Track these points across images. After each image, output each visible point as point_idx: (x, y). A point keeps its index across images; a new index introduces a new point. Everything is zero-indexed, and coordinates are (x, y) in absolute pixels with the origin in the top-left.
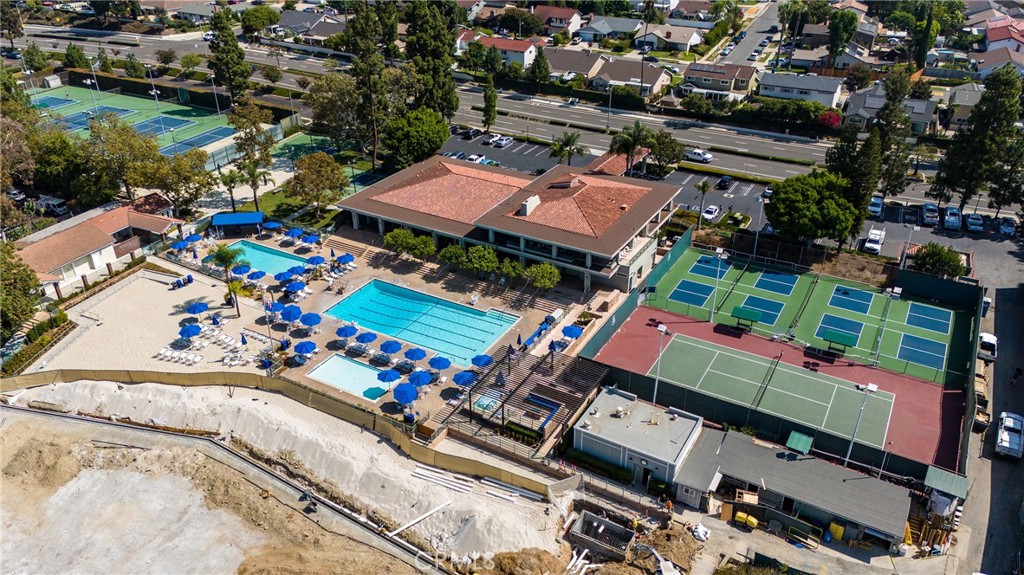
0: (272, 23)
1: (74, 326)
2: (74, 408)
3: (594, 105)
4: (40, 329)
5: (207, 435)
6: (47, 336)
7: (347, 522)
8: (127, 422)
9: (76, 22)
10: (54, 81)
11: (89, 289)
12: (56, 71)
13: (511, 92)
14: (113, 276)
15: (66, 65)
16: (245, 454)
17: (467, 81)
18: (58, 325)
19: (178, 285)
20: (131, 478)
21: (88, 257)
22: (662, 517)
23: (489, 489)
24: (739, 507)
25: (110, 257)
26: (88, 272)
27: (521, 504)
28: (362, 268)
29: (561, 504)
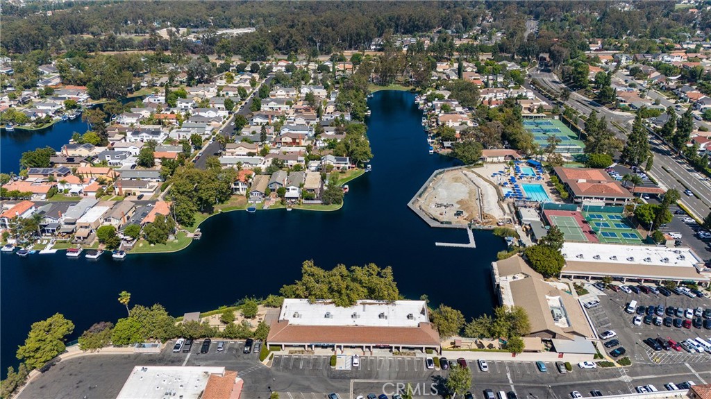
0: (654, 117)
1: (483, 167)
2: (468, 176)
4: (478, 164)
5: (479, 188)
6: (477, 166)
7: (479, 202)
8: (472, 181)
9: (595, 98)
10: (557, 118)
11: (492, 162)
12: (560, 115)
13: (693, 168)
14: (499, 162)
16: (480, 192)
17: (684, 159)
18: (481, 165)
19: (506, 168)
20: (464, 186)
21: (497, 157)
22: (515, 223)
23: (501, 211)
24: (525, 227)
25: (502, 159)
26: (495, 160)
27: (502, 214)
28: (542, 182)
29: (506, 217)
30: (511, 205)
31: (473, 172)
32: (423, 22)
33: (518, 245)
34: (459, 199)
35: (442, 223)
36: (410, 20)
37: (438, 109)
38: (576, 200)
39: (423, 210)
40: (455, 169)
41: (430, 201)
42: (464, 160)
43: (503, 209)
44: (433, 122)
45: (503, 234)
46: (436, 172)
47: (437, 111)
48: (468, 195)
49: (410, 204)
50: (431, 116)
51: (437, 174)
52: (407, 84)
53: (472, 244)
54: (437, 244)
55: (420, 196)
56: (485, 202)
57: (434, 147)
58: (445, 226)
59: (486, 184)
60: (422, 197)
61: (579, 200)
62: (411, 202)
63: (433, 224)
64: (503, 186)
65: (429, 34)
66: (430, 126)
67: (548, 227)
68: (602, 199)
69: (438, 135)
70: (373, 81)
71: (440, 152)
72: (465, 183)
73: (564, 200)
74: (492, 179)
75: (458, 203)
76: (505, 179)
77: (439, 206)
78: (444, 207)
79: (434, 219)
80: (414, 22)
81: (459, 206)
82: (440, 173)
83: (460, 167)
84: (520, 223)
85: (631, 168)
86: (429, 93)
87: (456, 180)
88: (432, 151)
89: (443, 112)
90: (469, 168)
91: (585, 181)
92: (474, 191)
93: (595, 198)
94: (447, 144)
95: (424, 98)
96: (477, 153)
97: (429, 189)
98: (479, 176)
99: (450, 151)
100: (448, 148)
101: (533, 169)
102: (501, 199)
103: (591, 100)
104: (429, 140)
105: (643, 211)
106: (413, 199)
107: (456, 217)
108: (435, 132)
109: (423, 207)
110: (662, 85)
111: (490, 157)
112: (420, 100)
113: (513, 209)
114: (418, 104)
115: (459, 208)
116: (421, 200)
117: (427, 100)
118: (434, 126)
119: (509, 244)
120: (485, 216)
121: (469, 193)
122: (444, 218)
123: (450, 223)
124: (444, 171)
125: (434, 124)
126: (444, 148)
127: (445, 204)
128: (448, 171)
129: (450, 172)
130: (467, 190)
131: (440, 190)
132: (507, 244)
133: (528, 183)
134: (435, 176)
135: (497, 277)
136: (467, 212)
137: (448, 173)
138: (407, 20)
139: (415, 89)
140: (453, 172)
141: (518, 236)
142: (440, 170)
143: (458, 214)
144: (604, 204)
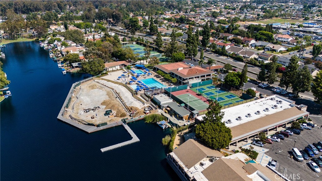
0: (180, 36)
1: (108, 75)
2: (101, 83)
3: (233, 59)
4: (104, 74)
5: (113, 89)
6: (104, 75)
7: (119, 100)
8: (105, 86)
9: (147, 33)
10: (134, 43)
11: (113, 71)
12: (136, 41)
13: (217, 55)
14: (118, 70)
15: (137, 40)
16: (115, 92)
17: (210, 51)
18: (106, 74)
19: (124, 73)
20: (101, 90)
21: (115, 67)
22: (156, 109)
23: (139, 102)
24: (166, 109)
25: (118, 67)
26: (114, 69)
27: (141, 104)
28: (152, 76)
29: (146, 105)
30: (144, 96)
31: (103, 79)
32: (33, 7)
33: (170, 126)
34: (102, 101)
35: (98, 126)
36: (24, 6)
37: (59, 46)
38: (184, 82)
39: (75, 119)
40: (88, 80)
41: (78, 109)
42: (92, 73)
43: (139, 100)
44: (59, 54)
45: (154, 120)
46: (74, 85)
47: (59, 48)
48: (107, 96)
49: (60, 117)
50: (55, 51)
51: (76, 86)
52: (31, 37)
53: (135, 139)
54: (103, 150)
55: (67, 107)
56: (123, 98)
57: (65, 69)
58: (101, 128)
59: (117, 85)
60: (69, 107)
61: (186, 81)
62: (60, 114)
63: (90, 130)
64: (129, 84)
65: (39, 13)
66: (57, 57)
67: (183, 105)
68: (198, 77)
69: (65, 61)
70: (3, 37)
71: (71, 71)
72: (101, 88)
73: (174, 84)
74: (120, 81)
75: (102, 104)
76: (128, 80)
77: (87, 111)
78: (92, 111)
79: (89, 124)
80: (27, 7)
81: (104, 107)
82: (78, 85)
83: (91, 78)
84: (160, 107)
85: (192, 60)
86: (49, 39)
87: (93, 87)
88: (65, 72)
89: (64, 46)
90: (99, 77)
91: (182, 68)
92: (110, 92)
93: (195, 78)
94: (74, 65)
95: (47, 42)
96: (101, 65)
97: (73, 99)
98: (109, 81)
99: (78, 69)
100: (76, 67)
101: (141, 70)
102: (134, 93)
103: (145, 34)
104: (60, 65)
105: (231, 78)
106: (61, 111)
107: (107, 117)
108: (62, 60)
109: (73, 116)
110: (171, 25)
111: (110, 67)
112: (44, 45)
113: (147, 99)
114: (44, 47)
115: (106, 108)
116: (69, 110)
117: (49, 43)
118: (60, 57)
119: (164, 128)
120: (130, 109)
121: (107, 95)
122: (97, 121)
123: (106, 124)
124: (80, 83)
125: (60, 55)
126: (73, 67)
127: (92, 108)
128: (83, 82)
129: (85, 83)
130: (105, 93)
131: (82, 97)
132: (162, 128)
133: (144, 79)
134: (74, 88)
135: (186, 170)
136: (114, 110)
137: (84, 84)
138: (22, 6)
139: (38, 40)
140: (88, 82)
141: (166, 119)
142: (77, 83)
143: (107, 113)
144: (201, 80)
